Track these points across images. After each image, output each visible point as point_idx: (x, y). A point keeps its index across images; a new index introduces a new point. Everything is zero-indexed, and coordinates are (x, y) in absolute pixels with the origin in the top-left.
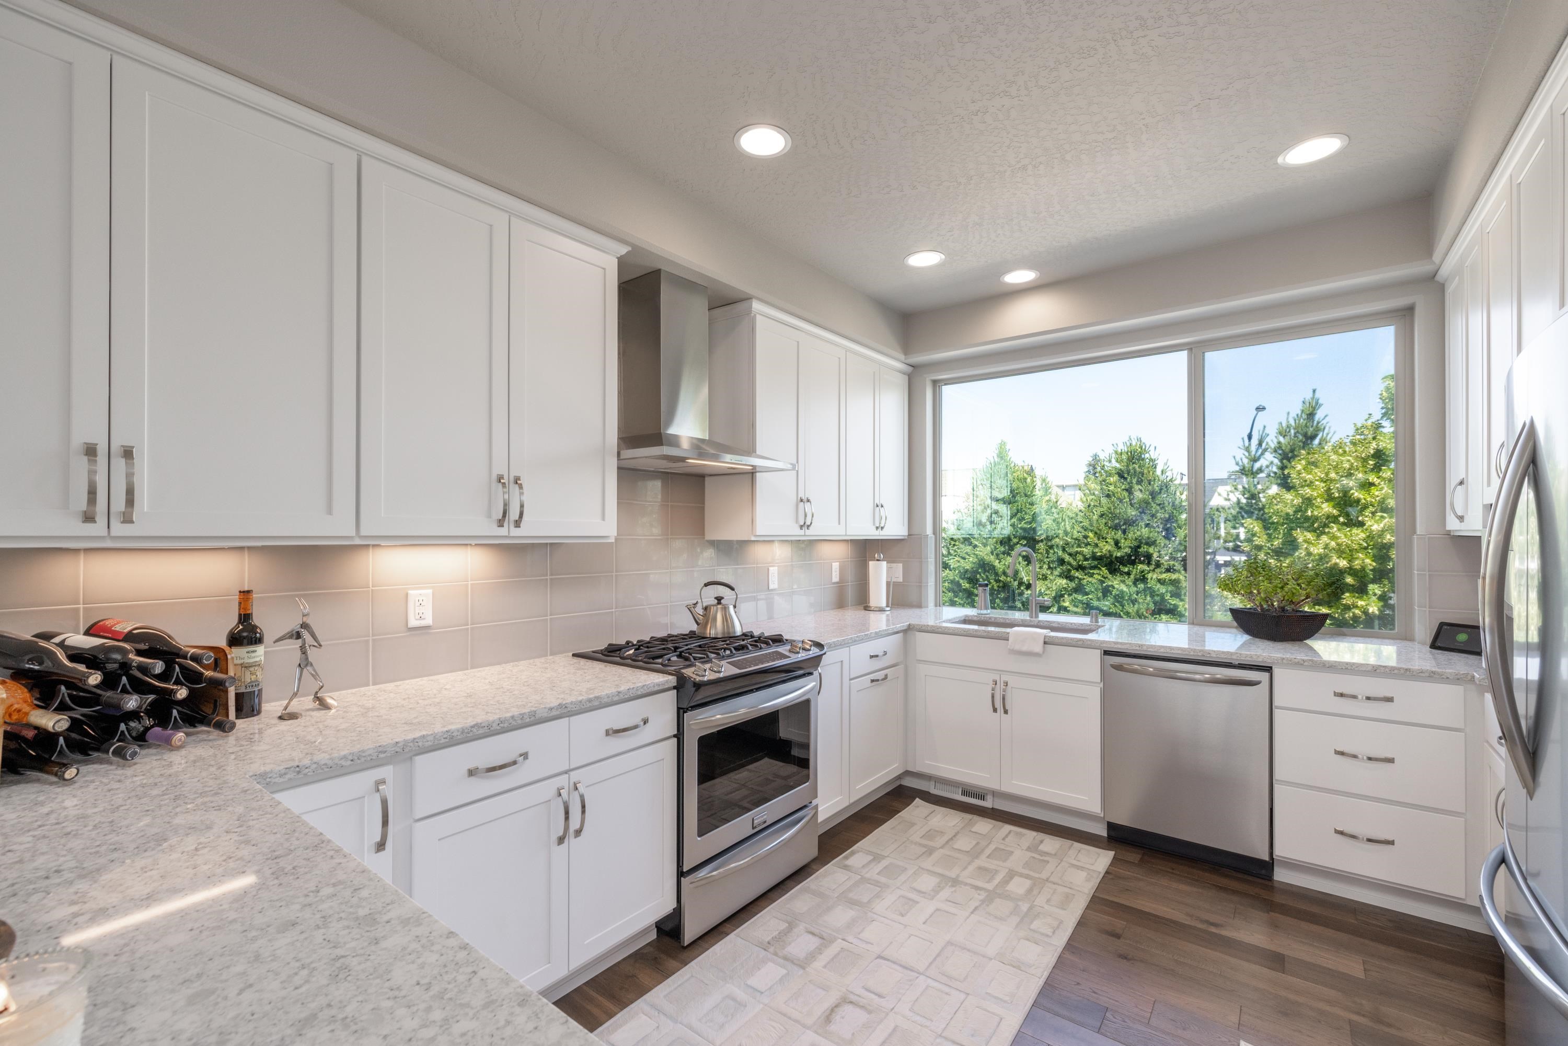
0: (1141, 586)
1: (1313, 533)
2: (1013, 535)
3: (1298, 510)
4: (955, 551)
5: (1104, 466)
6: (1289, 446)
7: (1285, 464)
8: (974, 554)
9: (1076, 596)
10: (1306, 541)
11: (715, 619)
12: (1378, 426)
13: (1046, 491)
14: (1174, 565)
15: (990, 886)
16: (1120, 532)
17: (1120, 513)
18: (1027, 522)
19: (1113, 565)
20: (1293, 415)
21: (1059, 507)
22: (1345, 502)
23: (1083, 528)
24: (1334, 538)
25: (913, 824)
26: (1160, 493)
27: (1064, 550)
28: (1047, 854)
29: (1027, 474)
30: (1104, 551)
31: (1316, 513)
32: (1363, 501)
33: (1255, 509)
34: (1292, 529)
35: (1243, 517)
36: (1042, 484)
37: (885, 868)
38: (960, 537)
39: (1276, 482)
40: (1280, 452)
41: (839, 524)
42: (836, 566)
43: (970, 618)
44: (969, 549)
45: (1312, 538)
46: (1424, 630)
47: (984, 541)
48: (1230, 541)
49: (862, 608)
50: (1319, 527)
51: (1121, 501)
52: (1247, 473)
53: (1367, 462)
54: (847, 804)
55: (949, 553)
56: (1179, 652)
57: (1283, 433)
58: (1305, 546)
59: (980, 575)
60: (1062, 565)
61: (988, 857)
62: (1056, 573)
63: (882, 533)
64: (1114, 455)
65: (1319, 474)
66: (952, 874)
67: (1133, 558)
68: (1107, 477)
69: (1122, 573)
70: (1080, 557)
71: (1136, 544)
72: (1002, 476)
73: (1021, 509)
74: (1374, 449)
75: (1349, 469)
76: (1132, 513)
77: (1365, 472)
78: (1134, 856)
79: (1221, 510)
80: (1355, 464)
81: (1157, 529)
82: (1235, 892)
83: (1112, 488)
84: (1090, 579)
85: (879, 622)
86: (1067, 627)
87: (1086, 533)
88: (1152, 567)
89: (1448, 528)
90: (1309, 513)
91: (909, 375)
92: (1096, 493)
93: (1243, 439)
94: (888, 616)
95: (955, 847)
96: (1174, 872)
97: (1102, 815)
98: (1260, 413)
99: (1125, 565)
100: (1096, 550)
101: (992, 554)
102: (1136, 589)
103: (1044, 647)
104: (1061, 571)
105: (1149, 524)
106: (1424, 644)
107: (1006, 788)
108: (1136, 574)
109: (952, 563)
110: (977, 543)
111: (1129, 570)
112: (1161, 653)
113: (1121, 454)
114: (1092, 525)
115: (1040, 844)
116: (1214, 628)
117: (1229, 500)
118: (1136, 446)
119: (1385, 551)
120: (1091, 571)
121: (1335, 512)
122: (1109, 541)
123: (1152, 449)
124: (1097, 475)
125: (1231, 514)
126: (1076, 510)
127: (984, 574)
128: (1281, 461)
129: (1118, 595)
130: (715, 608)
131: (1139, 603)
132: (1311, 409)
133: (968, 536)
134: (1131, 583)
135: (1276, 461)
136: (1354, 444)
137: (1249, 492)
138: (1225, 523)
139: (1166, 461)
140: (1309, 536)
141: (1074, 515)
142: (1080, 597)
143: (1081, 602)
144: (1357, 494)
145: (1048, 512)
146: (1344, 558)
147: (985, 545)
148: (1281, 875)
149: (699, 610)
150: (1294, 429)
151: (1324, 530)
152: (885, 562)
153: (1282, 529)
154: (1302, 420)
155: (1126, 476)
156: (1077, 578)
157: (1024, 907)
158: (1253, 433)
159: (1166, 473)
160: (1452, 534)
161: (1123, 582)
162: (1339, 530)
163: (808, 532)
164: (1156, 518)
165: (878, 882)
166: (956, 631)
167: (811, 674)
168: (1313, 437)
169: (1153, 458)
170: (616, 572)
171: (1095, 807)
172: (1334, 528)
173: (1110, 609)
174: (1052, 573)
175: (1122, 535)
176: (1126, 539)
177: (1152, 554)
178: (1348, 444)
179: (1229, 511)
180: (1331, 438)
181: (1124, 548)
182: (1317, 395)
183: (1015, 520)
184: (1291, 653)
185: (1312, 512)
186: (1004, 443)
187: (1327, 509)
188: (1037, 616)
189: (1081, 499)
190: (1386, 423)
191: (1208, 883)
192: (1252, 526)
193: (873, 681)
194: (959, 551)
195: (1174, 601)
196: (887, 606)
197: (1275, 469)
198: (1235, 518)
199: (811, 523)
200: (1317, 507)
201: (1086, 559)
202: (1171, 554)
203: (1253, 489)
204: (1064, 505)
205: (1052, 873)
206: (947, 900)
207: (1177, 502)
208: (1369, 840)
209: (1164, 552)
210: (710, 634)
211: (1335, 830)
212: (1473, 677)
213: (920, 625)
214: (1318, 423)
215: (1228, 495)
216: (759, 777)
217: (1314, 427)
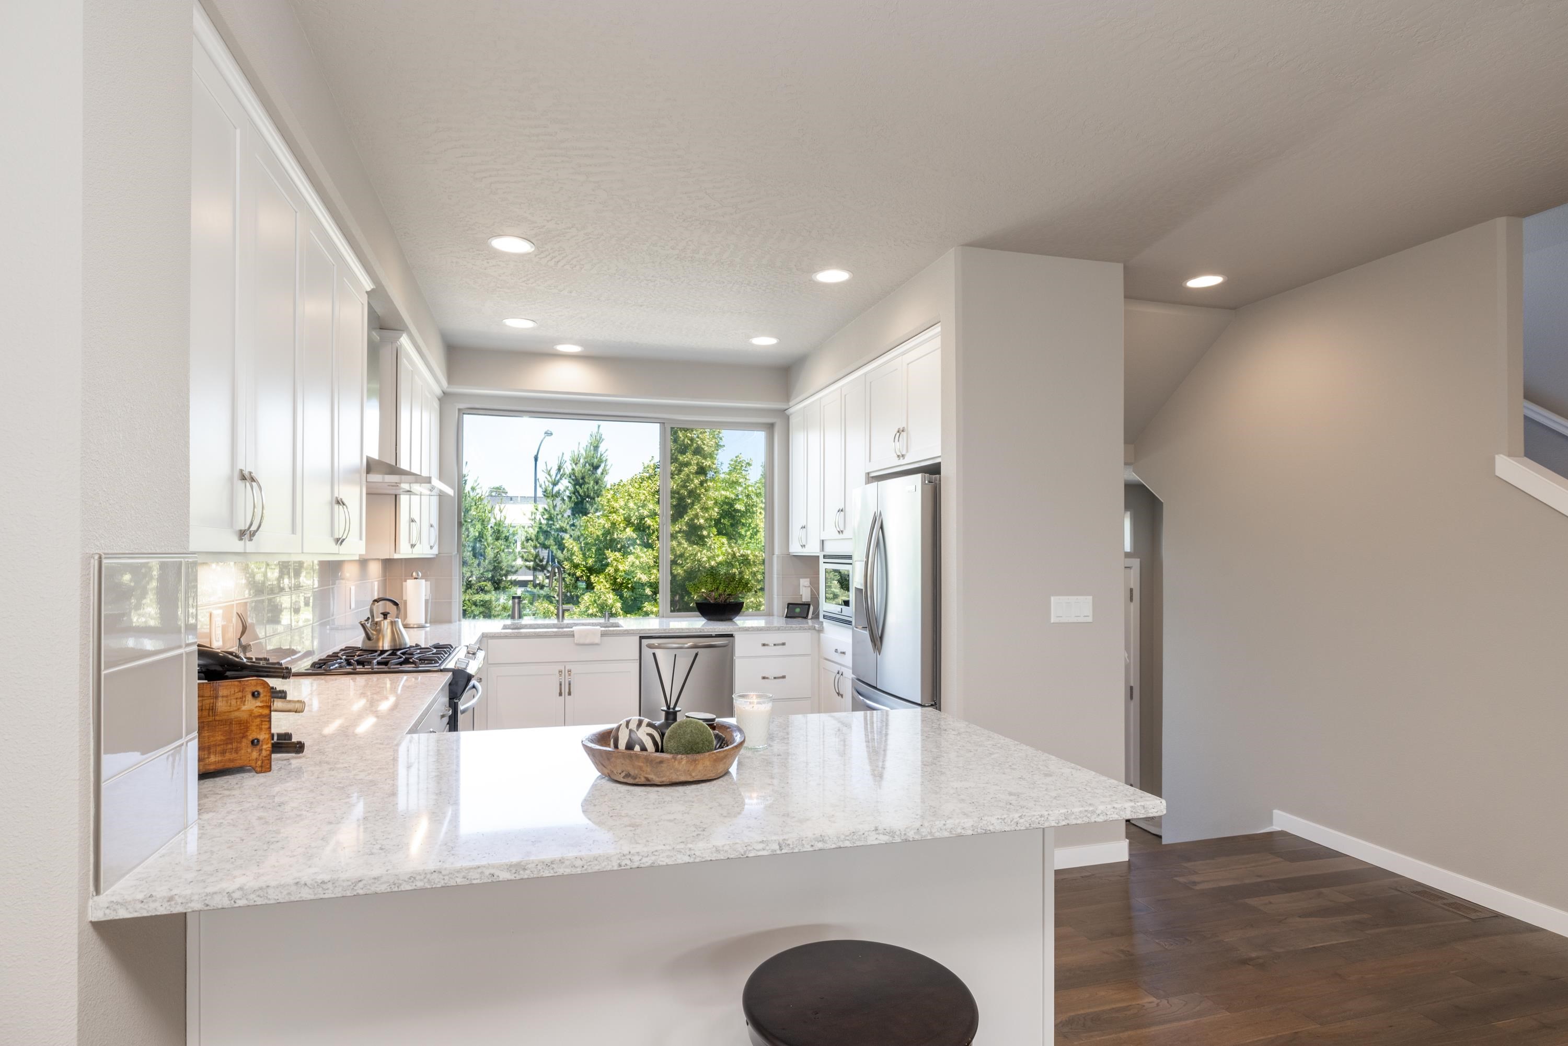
1: (620, 553)
3: (607, 532)
6: (580, 474)
7: (578, 490)
10: (614, 560)
20: (583, 445)
22: (640, 527)
24: (636, 557)
31: (620, 536)
35: (544, 537)
39: (570, 505)
40: (574, 478)
45: (619, 557)
50: (626, 548)
52: (547, 495)
57: (575, 461)
58: (616, 564)
63: (417, 553)
85: (419, 639)
89: (791, 551)
90: (615, 536)
91: (440, 401)
94: (426, 633)
98: (548, 438)
103: (601, 638)
106: (781, 616)
112: (676, 632)
117: (528, 519)
121: (635, 536)
128: (575, 485)
132: (597, 443)
135: (571, 486)
136: (643, 479)
137: (548, 513)
138: (523, 542)
139: (476, 479)
144: (648, 522)
146: (644, 574)
149: (371, 625)
150: (583, 458)
152: (424, 580)
154: (589, 451)
160: (793, 554)
166: (528, 634)
168: (596, 468)
179: (529, 532)
180: (610, 472)
185: (617, 535)
192: (571, 546)
196: (427, 623)
197: (570, 494)
198: (534, 538)
200: (621, 531)
203: (552, 511)
210: (383, 647)
213: (492, 633)
214: (601, 455)
217: (598, 458)
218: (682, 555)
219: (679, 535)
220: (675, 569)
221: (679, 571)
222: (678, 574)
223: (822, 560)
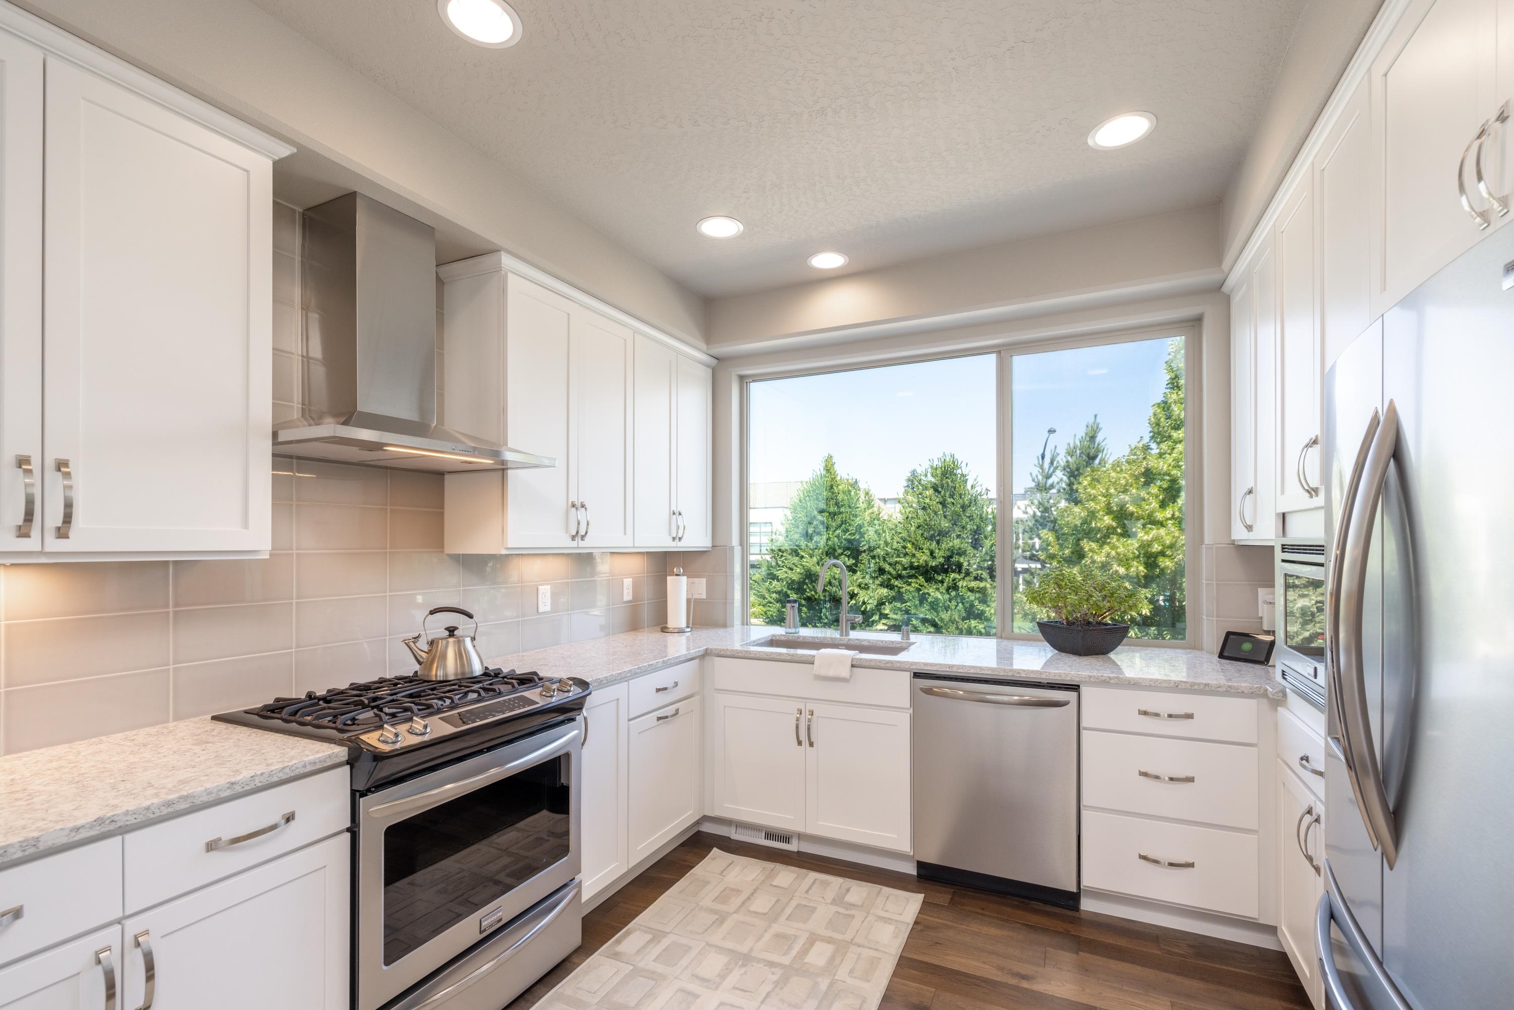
0: (953, 594)
1: (1097, 543)
2: (838, 546)
3: (1085, 522)
4: (783, 562)
5: (920, 480)
6: (1075, 465)
7: (1072, 481)
8: (802, 565)
9: (896, 604)
10: (1091, 550)
11: (444, 656)
12: (1147, 448)
13: (869, 504)
14: (982, 574)
15: (786, 960)
16: (934, 543)
17: (935, 525)
18: (851, 533)
19: (928, 573)
20: (1079, 437)
21: (881, 519)
22: (1122, 516)
23: (901, 539)
24: (1114, 547)
25: (708, 883)
26: (970, 506)
27: (884, 560)
28: (853, 905)
29: (851, 487)
30: (921, 561)
31: (1099, 525)
32: (1136, 514)
33: (1048, 521)
34: (1079, 540)
35: (1038, 528)
36: (865, 497)
37: (664, 950)
38: (787, 548)
39: (1064, 497)
40: (1068, 470)
41: (625, 534)
42: (628, 582)
43: (778, 638)
44: (796, 560)
45: (1096, 548)
46: (1212, 639)
47: (811, 552)
48: (1028, 551)
49: (659, 629)
50: (1104, 538)
51: (936, 513)
52: (1041, 488)
53: (1139, 479)
54: (625, 870)
55: (777, 563)
56: (989, 672)
57: (1071, 453)
58: (1091, 555)
59: (807, 585)
60: (883, 574)
61: (787, 919)
62: (877, 582)
63: (680, 544)
64: (930, 470)
65: (1101, 490)
66: (744, 949)
67: (946, 567)
68: (923, 490)
69: (937, 582)
70: (899, 567)
71: (948, 553)
72: (828, 488)
73: (846, 520)
74: (1145, 468)
75: (1126, 485)
76: (945, 524)
77: (1138, 488)
78: (943, 897)
79: (1020, 522)
80: (1130, 481)
81: (967, 540)
82: (1045, 930)
83: (927, 501)
84: (908, 588)
85: (678, 646)
86: (878, 645)
87: (905, 543)
88: (963, 575)
89: (1233, 538)
90: (1093, 525)
91: (713, 369)
92: (914, 505)
93: (1038, 457)
94: (687, 638)
95: (752, 909)
96: (984, 912)
97: (912, 854)
98: (1052, 435)
99: (938, 574)
100: (913, 560)
101: (818, 565)
102: (948, 596)
103: (851, 671)
104: (881, 580)
105: (960, 535)
106: (1212, 653)
107: (811, 830)
108: (949, 583)
109: (781, 574)
110: (802, 554)
111: (943, 579)
112: (972, 673)
113: (936, 469)
114: (909, 536)
115: (846, 895)
116: (1022, 642)
117: (1027, 513)
118: (949, 462)
119: (1153, 559)
120: (910, 580)
121: (1114, 524)
122: (926, 551)
123: (963, 465)
124: (915, 490)
125: (1028, 526)
126: (895, 522)
127: (811, 584)
128: (1069, 478)
129: (933, 602)
130: (444, 642)
131: (952, 610)
132: (1093, 433)
133: (795, 547)
134: (944, 591)
135: (1065, 478)
136: (1128, 462)
137: (1043, 505)
138: (1023, 534)
139: (975, 477)
140: (1094, 545)
141: (894, 527)
142: (898, 605)
143: (900, 609)
144: (1131, 508)
145: (871, 524)
146: (1122, 566)
147: (811, 556)
148: (1087, 905)
149: (423, 645)
150: (1079, 450)
151: (1106, 541)
152: (686, 577)
153: (1071, 539)
154: (1086, 443)
155: (940, 489)
156: (897, 586)
157: (824, 984)
158: (1045, 453)
159: (975, 488)
160: (1236, 544)
161: (938, 589)
162: (1118, 540)
163: (582, 544)
164: (966, 529)
165: (653, 972)
166: (758, 656)
167: (573, 720)
168: (1094, 458)
169: (964, 473)
170: (298, 597)
171: (904, 845)
172: (1114, 539)
173: (926, 615)
174: (873, 582)
175: (937, 546)
176: (939, 549)
177: (963, 563)
178: (1124, 463)
179: (1027, 524)
180: (1108, 458)
181: (939, 558)
182: (1098, 420)
183: (840, 532)
184: (1098, 670)
185: (1095, 524)
186: (831, 457)
187: (1108, 521)
188: (847, 634)
189: (900, 511)
190: (1153, 446)
191: (1019, 923)
192: (1046, 537)
193: (659, 719)
194: (786, 562)
195: (981, 607)
196: (688, 627)
197: (1064, 485)
198: (1031, 530)
199: (586, 533)
200: (1100, 519)
201: (905, 569)
202: (979, 563)
203: (1046, 504)
204: (886, 517)
205: (858, 931)
206: (735, 988)
207: (984, 515)
208: (1171, 864)
209: (972, 561)
210: (437, 675)
211: (1140, 855)
212: (1266, 690)
213: (718, 649)
214: (1098, 445)
215: (1026, 508)
216: (528, 837)
217: (1095, 448)
218: (1171, 546)
219: (1170, 522)
220: (1162, 561)
221: (1167, 563)
222: (1167, 567)
223: (1279, 555)
